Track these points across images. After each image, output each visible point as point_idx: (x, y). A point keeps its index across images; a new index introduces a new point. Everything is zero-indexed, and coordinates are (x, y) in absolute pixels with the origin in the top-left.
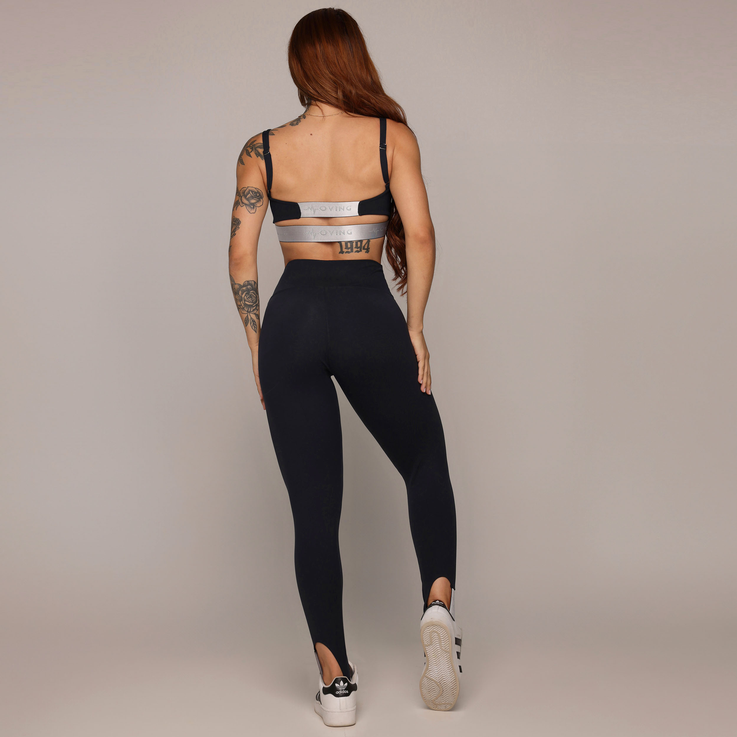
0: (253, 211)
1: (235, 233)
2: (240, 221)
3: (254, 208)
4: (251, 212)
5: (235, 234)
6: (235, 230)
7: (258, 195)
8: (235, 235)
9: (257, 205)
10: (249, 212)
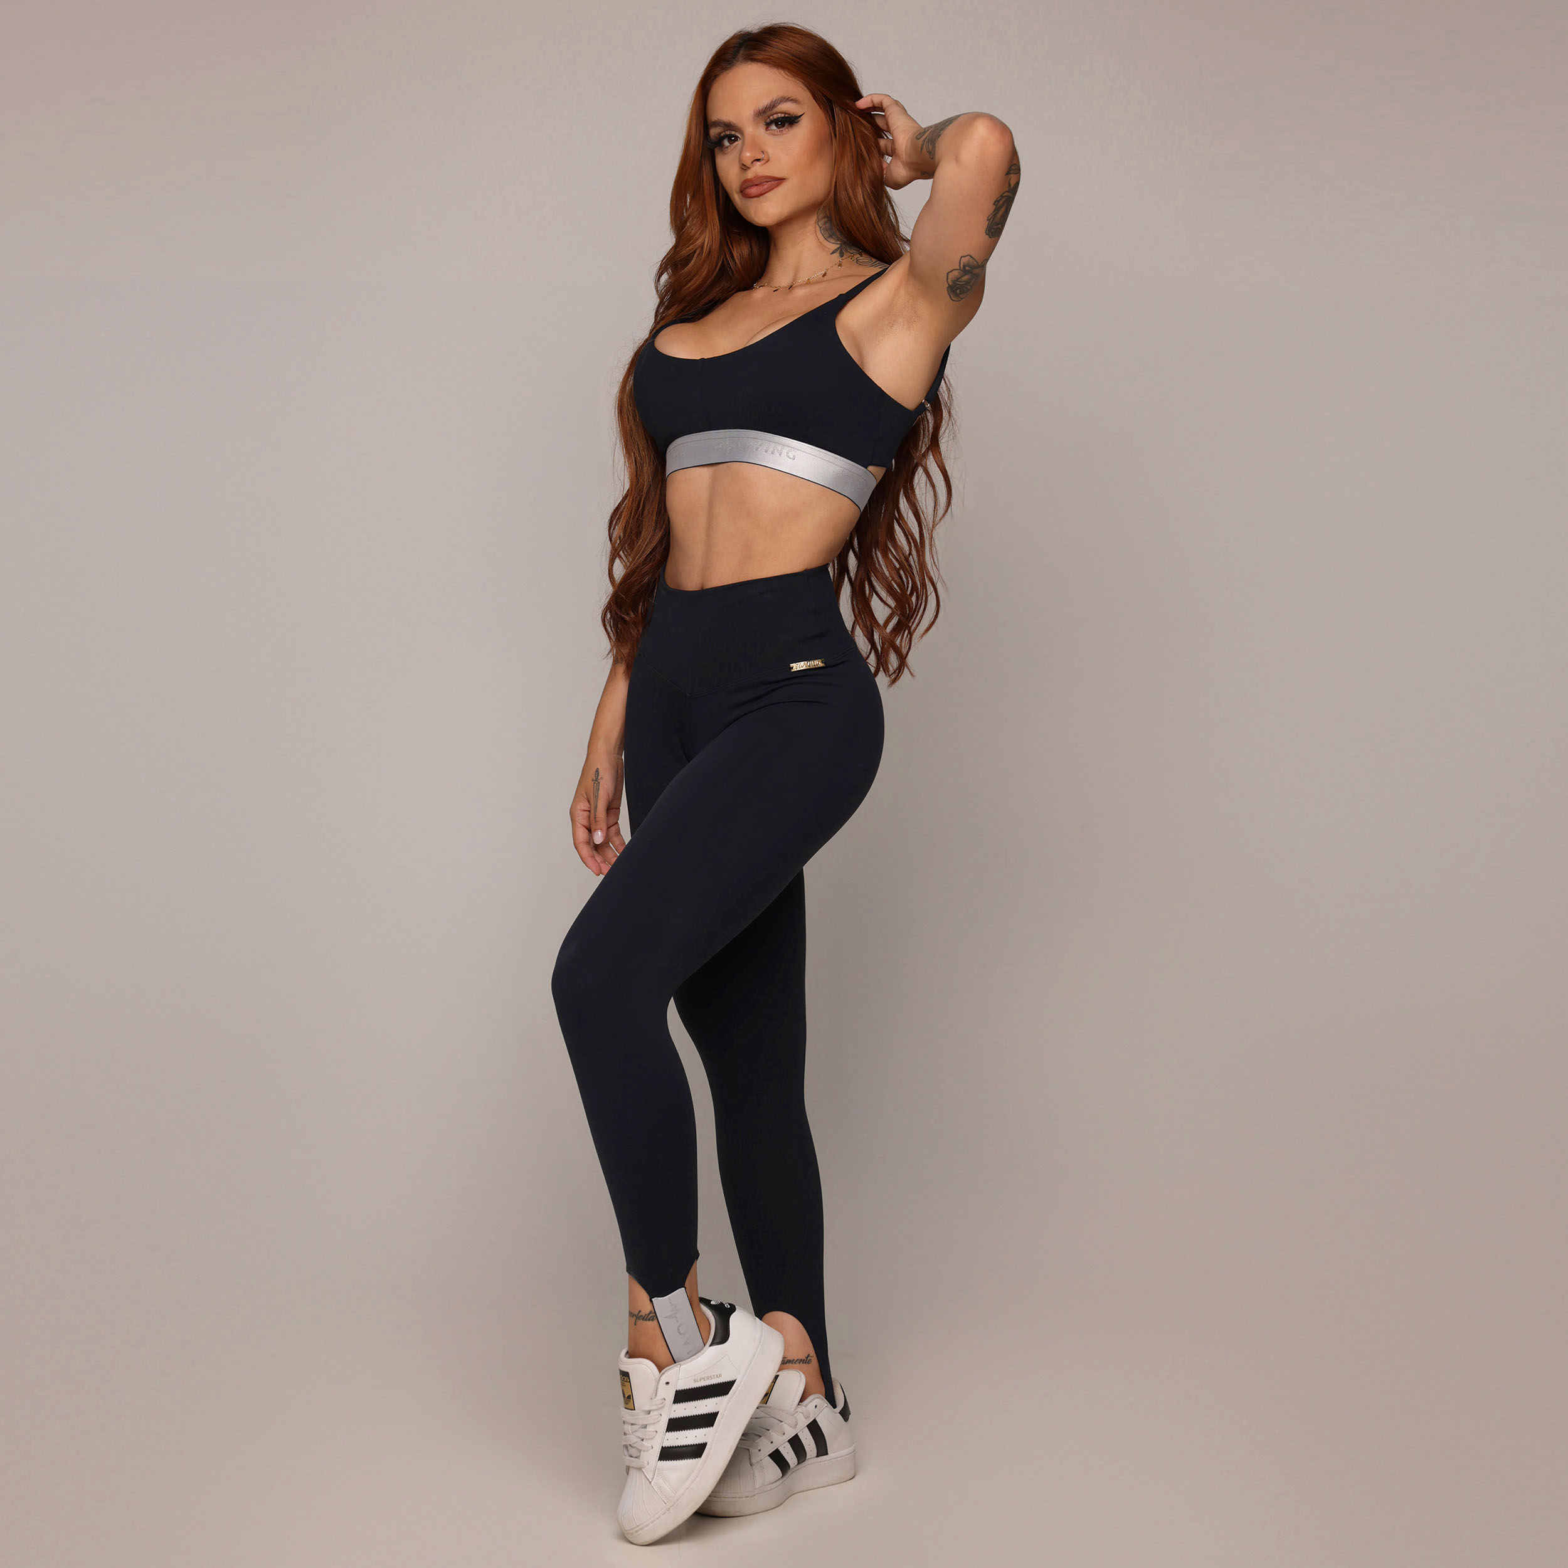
0: (965, 260)
1: (995, 206)
2: (987, 234)
3: (964, 266)
4: (969, 257)
5: (994, 204)
6: (996, 214)
7: (958, 291)
8: (995, 202)
9: (959, 273)
10: (971, 257)
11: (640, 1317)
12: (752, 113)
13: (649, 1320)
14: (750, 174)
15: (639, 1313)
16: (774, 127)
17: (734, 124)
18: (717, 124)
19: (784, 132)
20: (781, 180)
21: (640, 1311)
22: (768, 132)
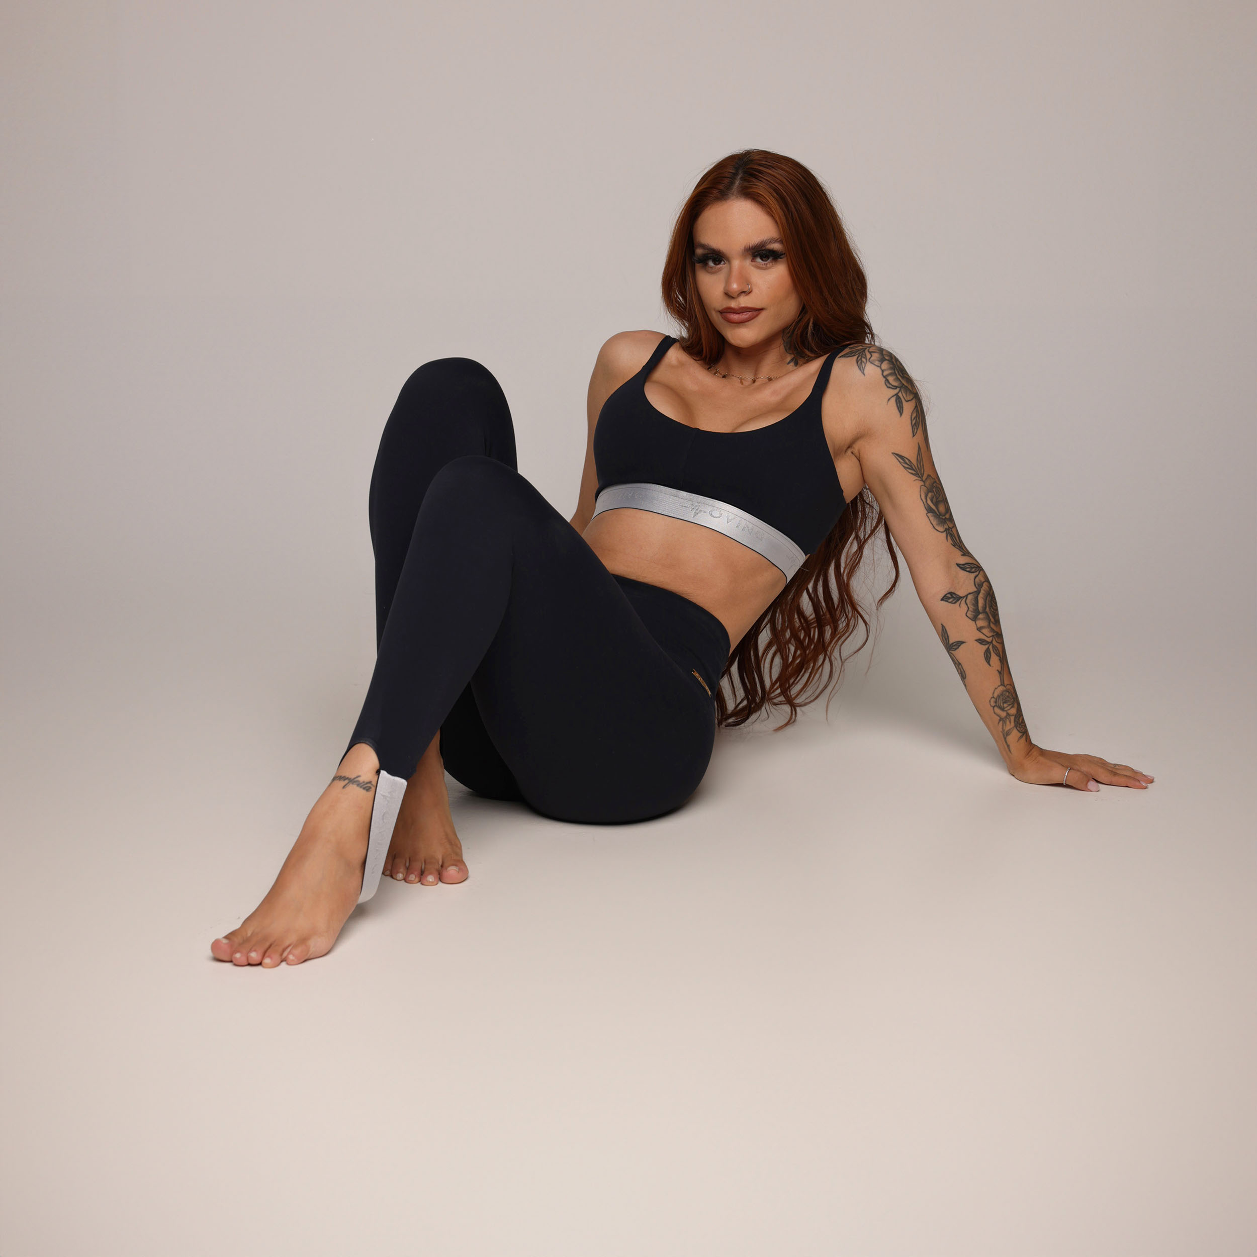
11: (355, 782)
12: (742, 248)
13: (364, 789)
14: (733, 304)
15: (357, 777)
16: (759, 260)
17: (723, 253)
18: (703, 246)
19: (768, 266)
20: (760, 310)
21: (359, 776)
22: (753, 263)
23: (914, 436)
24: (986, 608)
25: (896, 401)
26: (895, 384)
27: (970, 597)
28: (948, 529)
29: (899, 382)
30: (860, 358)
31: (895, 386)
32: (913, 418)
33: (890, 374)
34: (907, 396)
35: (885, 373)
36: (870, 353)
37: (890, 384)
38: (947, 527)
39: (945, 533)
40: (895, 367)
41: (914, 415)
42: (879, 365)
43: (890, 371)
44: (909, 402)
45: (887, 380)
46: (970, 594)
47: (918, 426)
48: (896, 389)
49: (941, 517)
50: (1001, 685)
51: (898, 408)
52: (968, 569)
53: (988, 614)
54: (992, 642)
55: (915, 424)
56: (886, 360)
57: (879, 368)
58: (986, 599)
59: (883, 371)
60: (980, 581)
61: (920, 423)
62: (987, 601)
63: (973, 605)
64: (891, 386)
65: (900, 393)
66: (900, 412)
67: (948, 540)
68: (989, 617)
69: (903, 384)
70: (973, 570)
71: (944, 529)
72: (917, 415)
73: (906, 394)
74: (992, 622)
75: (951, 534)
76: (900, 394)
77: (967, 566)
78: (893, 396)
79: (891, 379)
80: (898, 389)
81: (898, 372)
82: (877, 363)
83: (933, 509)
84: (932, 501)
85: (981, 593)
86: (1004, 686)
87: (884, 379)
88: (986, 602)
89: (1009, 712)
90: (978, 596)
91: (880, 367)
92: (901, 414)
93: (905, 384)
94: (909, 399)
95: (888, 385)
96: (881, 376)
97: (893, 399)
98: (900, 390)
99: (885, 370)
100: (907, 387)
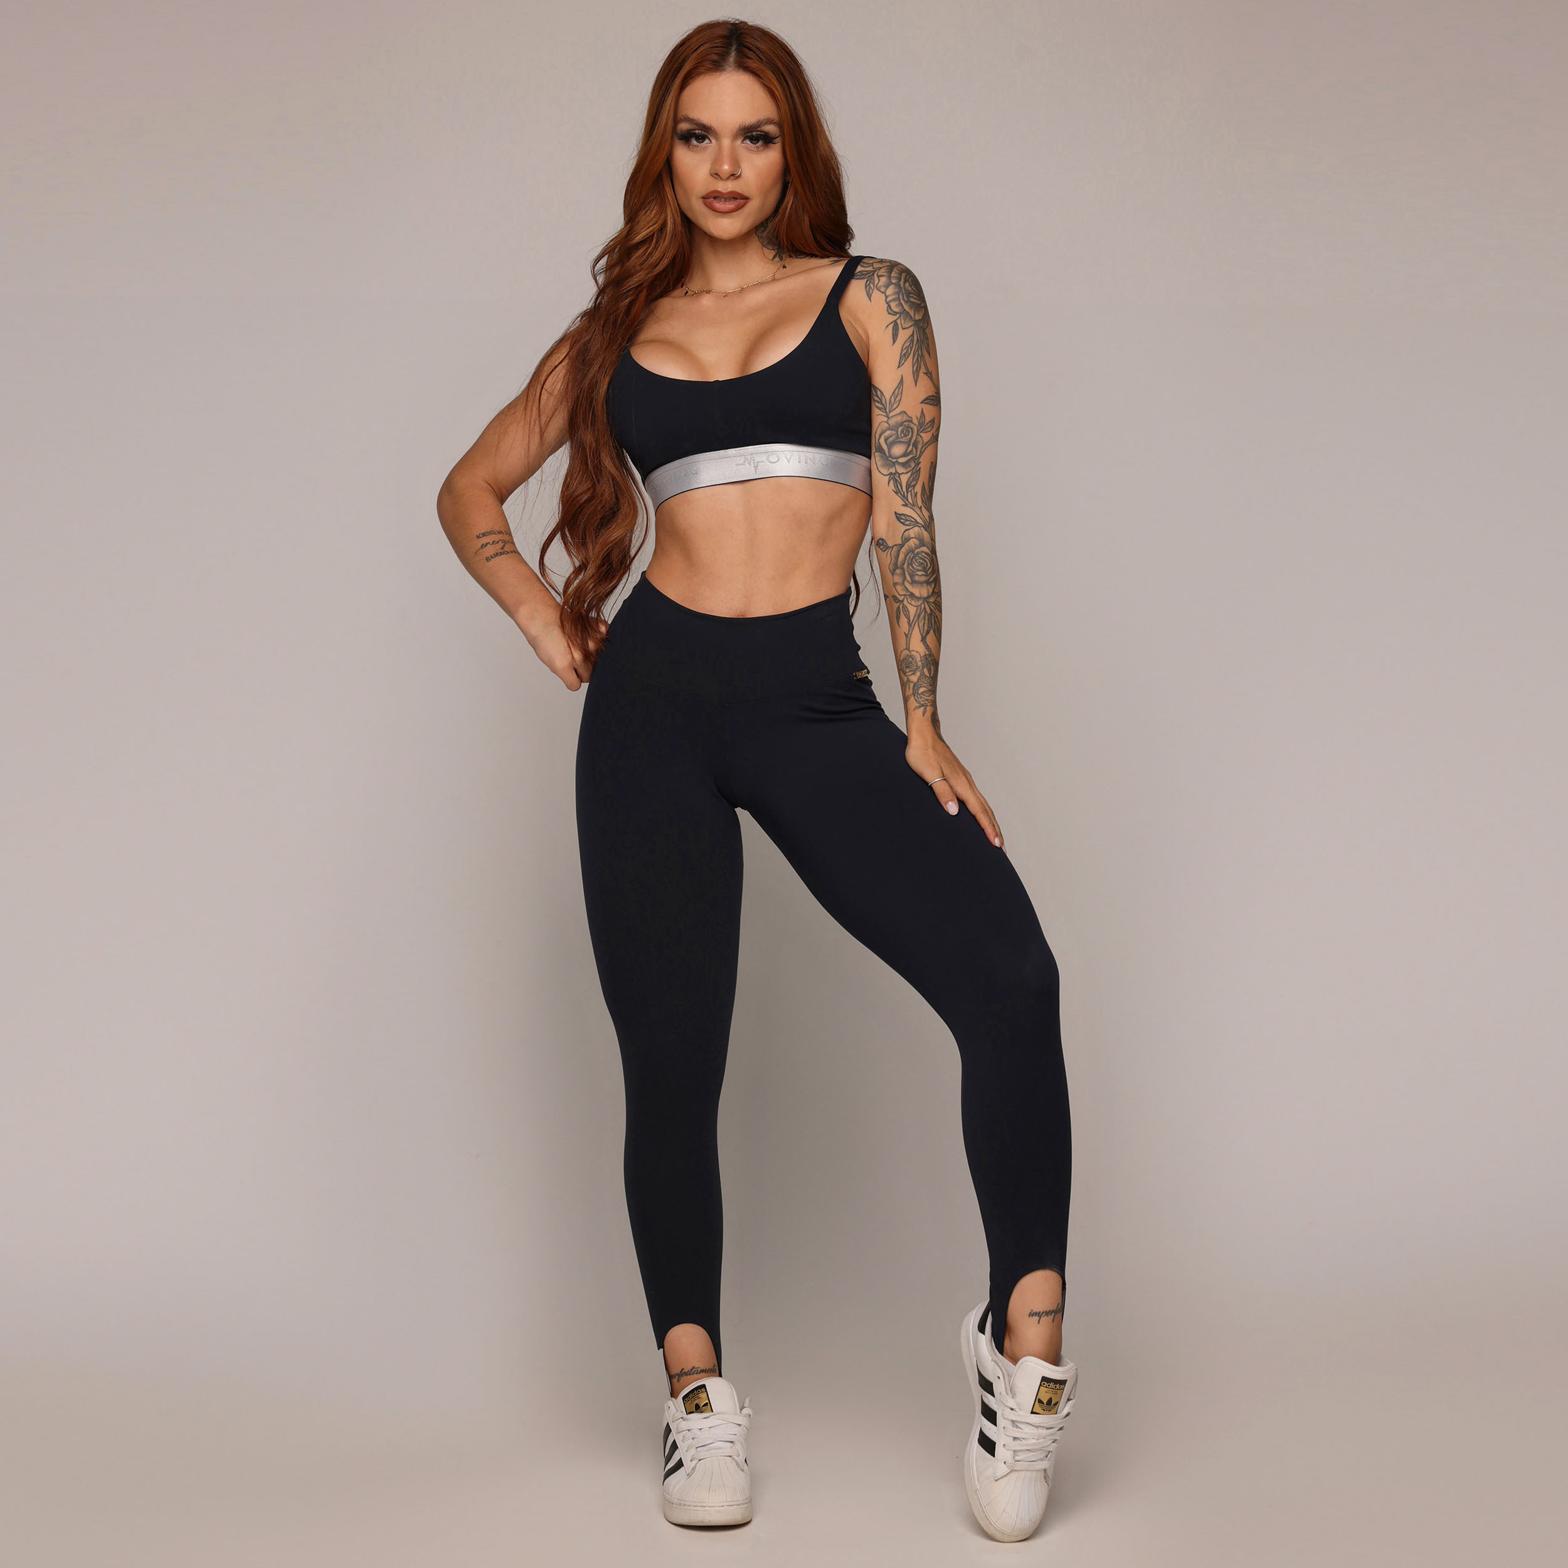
14: (721, 187)
16: (748, 142)
18: (690, 121)
19: (758, 150)
20: (747, 199)
22: (744, 146)
23: (899, 367)
24: (904, 564)
25: (893, 328)
26: (896, 310)
27: (895, 549)
28: (895, 474)
29: (901, 308)
30: (868, 283)
31: (895, 312)
32: (904, 348)
33: (893, 300)
34: (904, 323)
35: (888, 300)
36: (879, 276)
37: (892, 310)
38: (894, 471)
39: (888, 476)
40: (901, 290)
41: (908, 344)
42: (884, 291)
43: (893, 297)
44: (906, 330)
45: (889, 307)
46: (896, 545)
47: (908, 357)
48: (895, 315)
49: (890, 459)
50: (906, 649)
51: (893, 336)
52: (902, 521)
53: (904, 571)
54: (903, 601)
55: (905, 354)
56: (892, 284)
57: (883, 294)
58: (907, 555)
59: (887, 297)
60: (909, 536)
61: (912, 354)
62: (908, 557)
63: (895, 558)
64: (892, 312)
65: (899, 319)
66: (894, 339)
67: (890, 484)
68: (905, 574)
69: (905, 310)
70: (907, 523)
71: (888, 473)
72: (910, 345)
73: (905, 320)
74: (908, 581)
75: (896, 480)
76: (898, 321)
77: (903, 517)
78: (891, 323)
79: (893, 305)
80: (898, 315)
81: (903, 297)
82: (883, 289)
83: (883, 449)
84: (886, 440)
85: (904, 548)
86: (909, 650)
87: (887, 305)
88: (906, 557)
89: (910, 677)
90: (900, 550)
91: (885, 293)
92: (894, 342)
93: (907, 310)
94: (906, 326)
95: (890, 312)
96: (885, 302)
97: (891, 327)
98: (900, 317)
99: (889, 296)
100: (908, 313)
